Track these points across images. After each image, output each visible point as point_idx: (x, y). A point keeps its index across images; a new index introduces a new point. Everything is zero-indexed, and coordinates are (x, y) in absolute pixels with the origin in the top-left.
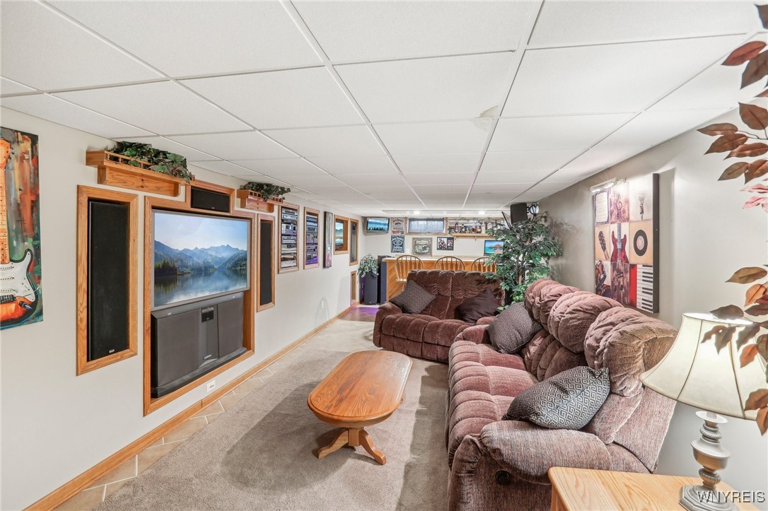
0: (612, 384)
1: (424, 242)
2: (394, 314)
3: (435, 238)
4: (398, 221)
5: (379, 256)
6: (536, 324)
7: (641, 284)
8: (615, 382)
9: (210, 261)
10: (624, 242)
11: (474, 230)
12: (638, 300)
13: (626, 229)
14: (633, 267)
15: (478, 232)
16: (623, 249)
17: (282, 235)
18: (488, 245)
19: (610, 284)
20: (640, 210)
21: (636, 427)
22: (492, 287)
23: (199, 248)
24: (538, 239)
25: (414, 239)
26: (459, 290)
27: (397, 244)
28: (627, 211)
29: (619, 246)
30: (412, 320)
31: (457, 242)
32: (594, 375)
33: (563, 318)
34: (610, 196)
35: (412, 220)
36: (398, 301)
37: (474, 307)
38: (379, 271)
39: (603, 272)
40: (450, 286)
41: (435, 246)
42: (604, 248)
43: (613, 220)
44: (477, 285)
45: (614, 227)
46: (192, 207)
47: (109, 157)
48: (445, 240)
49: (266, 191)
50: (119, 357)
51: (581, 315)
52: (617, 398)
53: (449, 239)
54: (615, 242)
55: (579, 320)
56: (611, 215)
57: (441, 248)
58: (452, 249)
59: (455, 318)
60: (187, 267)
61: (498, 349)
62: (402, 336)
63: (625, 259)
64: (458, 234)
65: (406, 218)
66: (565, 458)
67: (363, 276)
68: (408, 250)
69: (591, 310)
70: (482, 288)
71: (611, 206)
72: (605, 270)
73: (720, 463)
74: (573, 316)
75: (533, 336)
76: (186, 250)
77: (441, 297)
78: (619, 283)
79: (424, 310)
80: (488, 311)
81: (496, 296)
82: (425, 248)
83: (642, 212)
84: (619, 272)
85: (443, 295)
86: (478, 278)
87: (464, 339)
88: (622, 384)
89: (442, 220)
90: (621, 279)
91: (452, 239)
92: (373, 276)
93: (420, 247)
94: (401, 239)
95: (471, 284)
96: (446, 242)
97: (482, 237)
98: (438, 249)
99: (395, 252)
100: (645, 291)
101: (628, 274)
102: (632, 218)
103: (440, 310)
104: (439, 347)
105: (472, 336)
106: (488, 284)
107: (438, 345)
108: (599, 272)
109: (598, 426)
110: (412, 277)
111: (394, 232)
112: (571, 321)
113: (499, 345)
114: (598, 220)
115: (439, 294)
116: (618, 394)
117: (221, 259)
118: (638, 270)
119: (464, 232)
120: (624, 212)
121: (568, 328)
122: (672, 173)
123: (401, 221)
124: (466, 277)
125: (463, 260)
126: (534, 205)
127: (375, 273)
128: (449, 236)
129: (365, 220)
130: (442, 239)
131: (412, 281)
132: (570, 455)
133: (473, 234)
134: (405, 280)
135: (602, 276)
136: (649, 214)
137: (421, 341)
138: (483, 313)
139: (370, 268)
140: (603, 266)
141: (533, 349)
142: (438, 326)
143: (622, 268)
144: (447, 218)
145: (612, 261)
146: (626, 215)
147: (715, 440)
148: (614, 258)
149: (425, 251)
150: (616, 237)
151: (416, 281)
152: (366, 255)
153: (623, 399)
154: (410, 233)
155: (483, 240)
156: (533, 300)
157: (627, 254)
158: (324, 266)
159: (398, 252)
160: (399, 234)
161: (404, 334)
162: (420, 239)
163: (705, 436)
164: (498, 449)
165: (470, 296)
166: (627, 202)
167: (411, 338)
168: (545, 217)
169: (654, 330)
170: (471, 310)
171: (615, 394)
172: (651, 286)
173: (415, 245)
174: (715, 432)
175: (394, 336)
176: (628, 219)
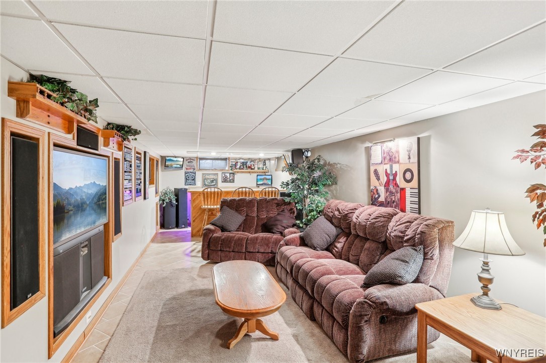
0: (425, 254)
1: (212, 177)
2: (217, 233)
3: (220, 173)
4: (190, 160)
5: (175, 189)
6: (338, 229)
7: (408, 199)
8: (428, 253)
9: (84, 197)
10: (395, 175)
11: (249, 167)
12: (406, 208)
13: (396, 168)
14: (403, 190)
15: (252, 169)
16: (394, 179)
17: (125, 172)
18: (259, 177)
19: (384, 200)
20: (407, 157)
21: (439, 275)
22: (289, 207)
23: (78, 186)
24: (317, 174)
25: (203, 174)
26: (263, 211)
27: (190, 178)
28: (397, 158)
29: (391, 178)
30: (235, 236)
31: (238, 177)
32: (416, 250)
33: (369, 223)
34: (383, 148)
35: (201, 159)
36: (218, 223)
37: (277, 222)
38: (177, 200)
39: (378, 194)
40: (256, 209)
41: (220, 180)
42: (378, 179)
43: (386, 161)
44: (277, 207)
45: (387, 167)
46: (77, 145)
47: (39, 91)
48: (228, 175)
49: (127, 132)
50: (33, 301)
51: (382, 219)
52: (429, 261)
53: (230, 173)
54: (387, 175)
55: (381, 222)
56: (384, 159)
57: (225, 180)
58: (233, 182)
59: (262, 232)
60: (70, 204)
61: (315, 248)
62: (228, 249)
63: (396, 185)
64: (238, 170)
65: (197, 158)
66: (419, 298)
67: (164, 205)
68: (199, 183)
69: (388, 216)
70: (280, 209)
71: (384, 153)
72: (379, 191)
73: (490, 281)
74: (377, 220)
75: (337, 237)
76: (71, 189)
77: (249, 218)
78: (392, 199)
79: (238, 228)
80: (289, 225)
81: (291, 213)
82: (212, 181)
83: (409, 158)
84: (391, 193)
85: (251, 216)
86: (276, 202)
87: (287, 245)
88: (431, 253)
89: (225, 159)
90: (393, 197)
91: (233, 174)
92: (172, 205)
93: (209, 181)
94: (193, 174)
95: (272, 206)
96: (228, 177)
97: (255, 172)
98: (222, 182)
99: (188, 185)
100: (412, 202)
101: (399, 194)
102: (401, 161)
103: (250, 227)
104: (259, 254)
105: (293, 242)
106: (285, 205)
107: (258, 252)
108: (374, 194)
109: (422, 278)
110: (224, 204)
111: (187, 169)
112: (376, 223)
113: (315, 245)
114: (372, 161)
115: (247, 215)
116: (429, 259)
117: (90, 194)
118: (406, 191)
119: (243, 169)
120: (395, 158)
121: (374, 228)
122: (429, 137)
123: (193, 160)
124: (268, 202)
125: (253, 190)
126: (307, 150)
127: (175, 202)
128: (231, 172)
129: (164, 158)
130: (226, 174)
131: (225, 207)
132: (421, 295)
133: (249, 170)
134: (219, 206)
135: (377, 196)
136: (414, 159)
137: (244, 251)
138: (285, 226)
139: (169, 199)
140: (377, 190)
141: (339, 245)
142: (257, 238)
143: (394, 191)
144: (229, 158)
145: (385, 186)
146: (397, 160)
147: (488, 270)
148: (387, 185)
149: (213, 184)
150: (389, 172)
151: (228, 206)
152: (165, 188)
153: (433, 261)
154: (200, 169)
155: (256, 175)
156: (332, 214)
157: (398, 182)
158: (145, 198)
159: (190, 185)
160: (192, 170)
161: (230, 248)
162: (209, 174)
163: (483, 269)
164: (385, 302)
165: (272, 215)
166: (398, 152)
167: (236, 250)
168: (318, 159)
169: (444, 222)
170: (276, 225)
171: (427, 259)
172: (417, 200)
173: (204, 180)
174: (488, 266)
175: (221, 250)
176: (398, 162)
